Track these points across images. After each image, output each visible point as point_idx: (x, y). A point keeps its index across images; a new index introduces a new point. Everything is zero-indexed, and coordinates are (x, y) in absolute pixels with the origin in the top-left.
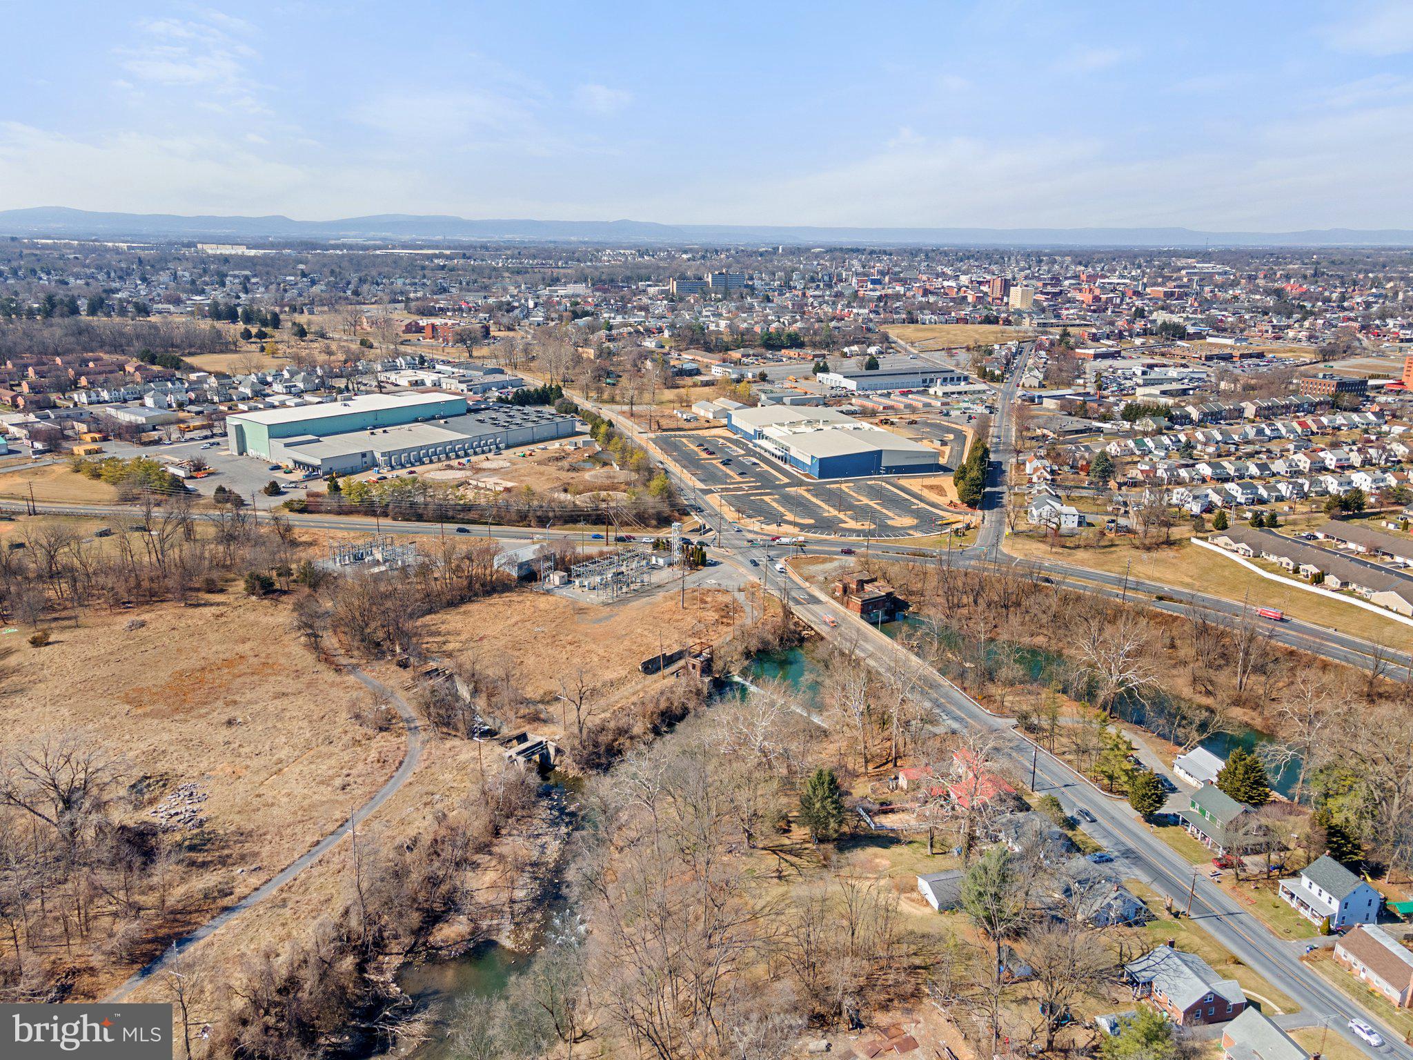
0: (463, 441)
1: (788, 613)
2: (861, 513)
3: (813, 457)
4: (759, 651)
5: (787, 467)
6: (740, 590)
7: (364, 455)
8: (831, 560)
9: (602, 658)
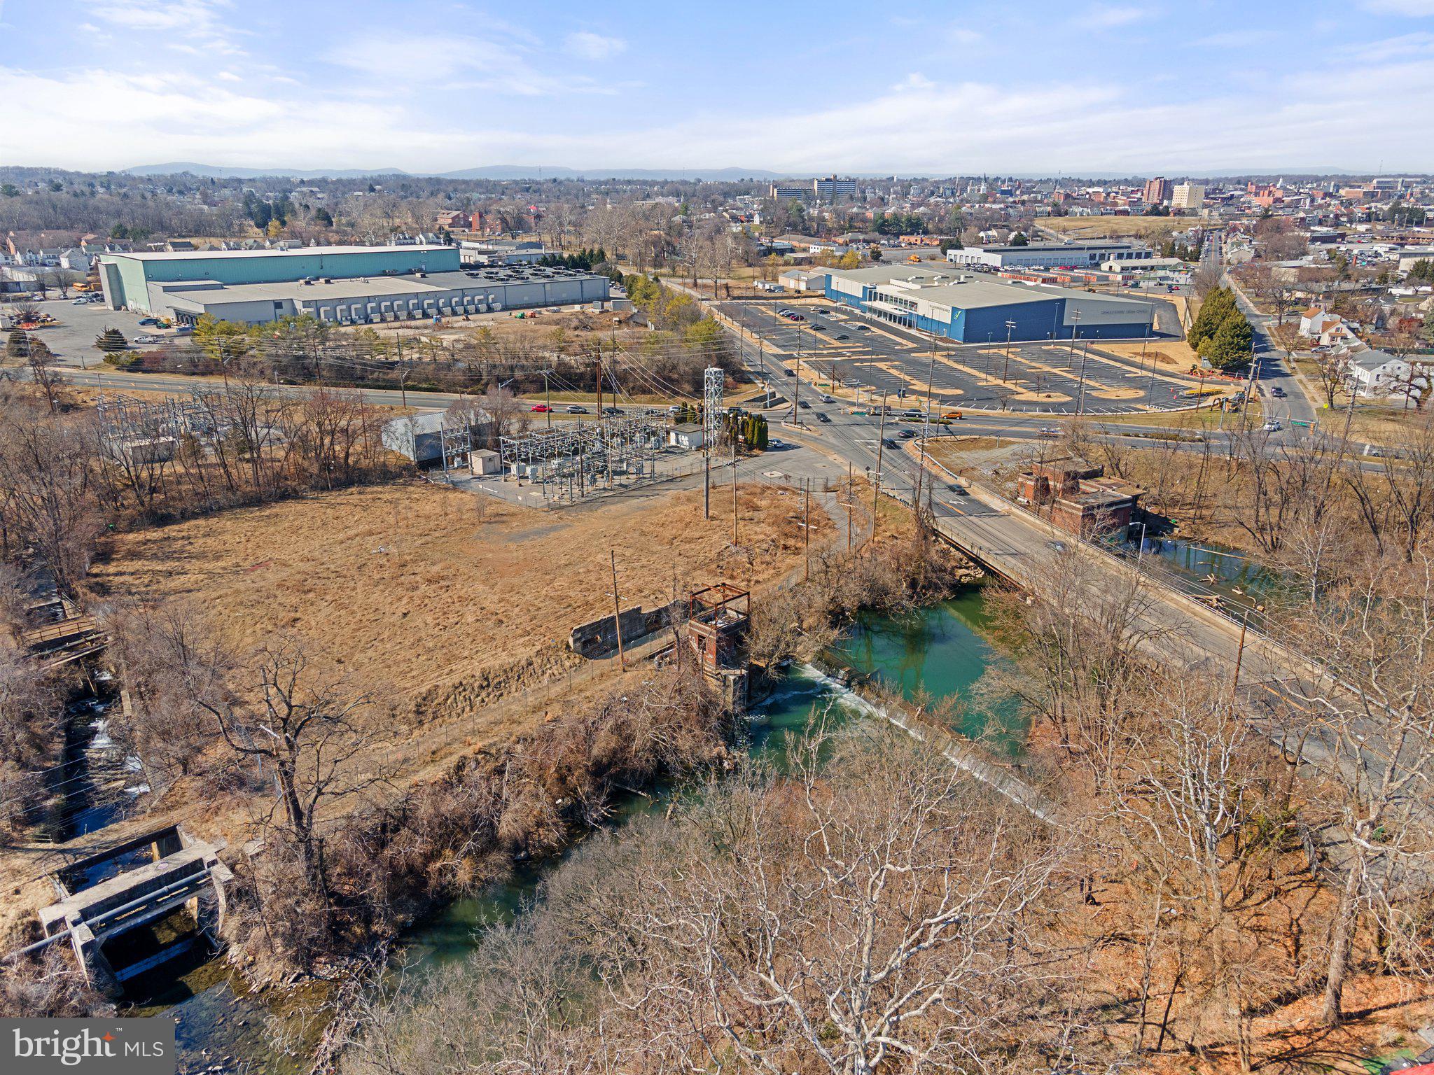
0: (436, 295)
1: (929, 533)
2: (1040, 382)
3: (954, 310)
4: (862, 607)
5: (913, 332)
6: (827, 489)
7: (278, 305)
8: (1003, 445)
9: (485, 614)
